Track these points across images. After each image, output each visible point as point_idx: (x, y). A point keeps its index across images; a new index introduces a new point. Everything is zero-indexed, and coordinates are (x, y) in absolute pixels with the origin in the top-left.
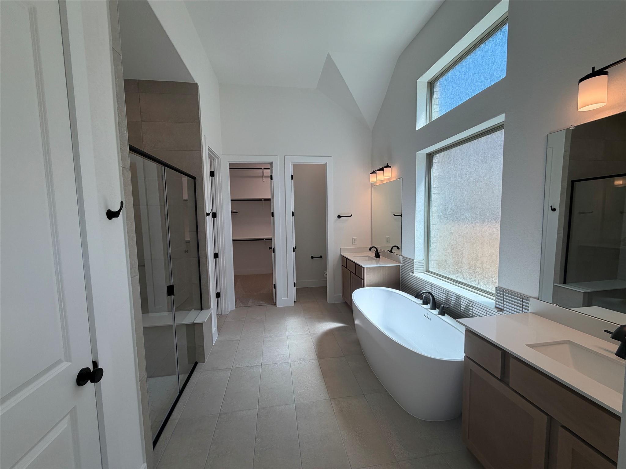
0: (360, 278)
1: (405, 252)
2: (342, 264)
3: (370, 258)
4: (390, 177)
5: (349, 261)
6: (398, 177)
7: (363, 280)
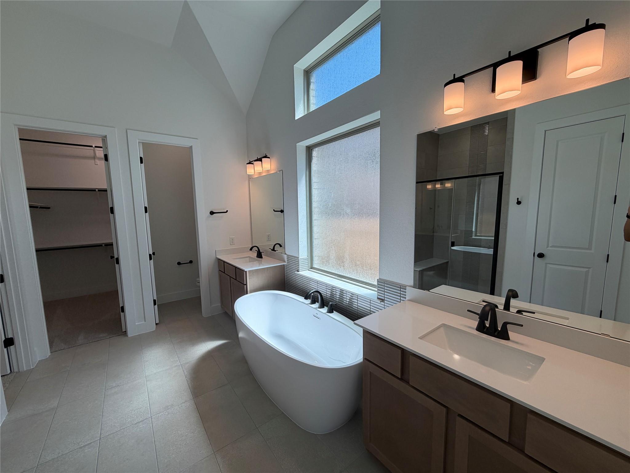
0: (241, 283)
1: (289, 250)
2: (219, 268)
3: (251, 260)
4: (270, 169)
5: (227, 264)
6: (278, 169)
7: (245, 286)
